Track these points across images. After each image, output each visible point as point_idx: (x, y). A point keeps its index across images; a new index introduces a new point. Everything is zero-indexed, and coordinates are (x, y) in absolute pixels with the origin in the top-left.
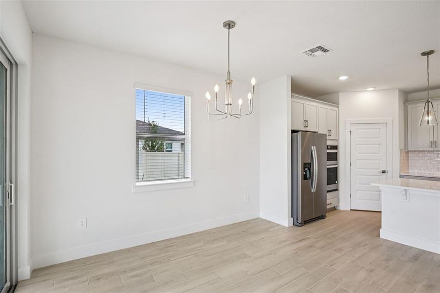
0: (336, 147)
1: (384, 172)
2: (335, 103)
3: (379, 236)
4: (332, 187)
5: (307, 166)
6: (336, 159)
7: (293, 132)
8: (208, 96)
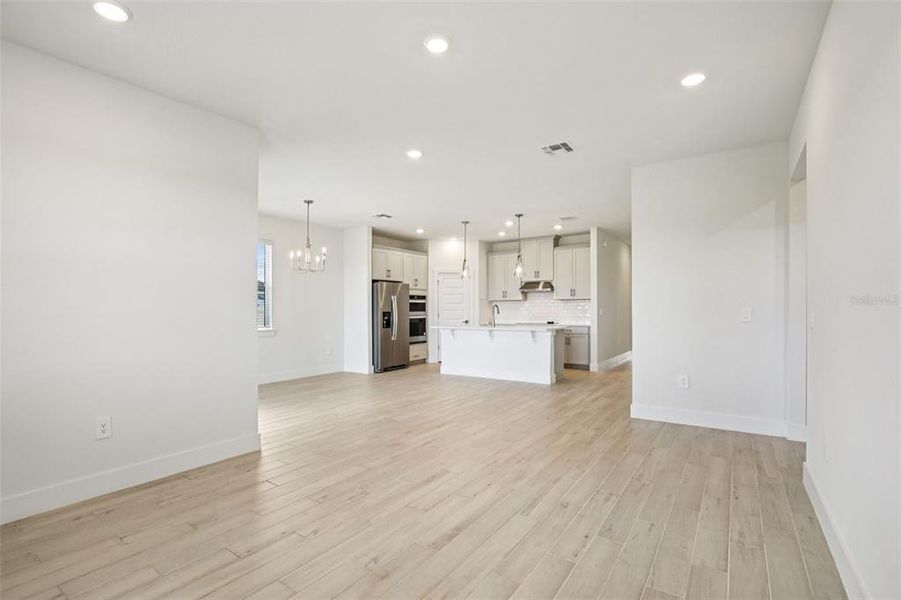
0: (424, 298)
1: (467, 322)
2: (425, 251)
3: (439, 371)
4: (421, 338)
5: (387, 315)
6: (424, 310)
7: (374, 281)
8: (292, 255)
